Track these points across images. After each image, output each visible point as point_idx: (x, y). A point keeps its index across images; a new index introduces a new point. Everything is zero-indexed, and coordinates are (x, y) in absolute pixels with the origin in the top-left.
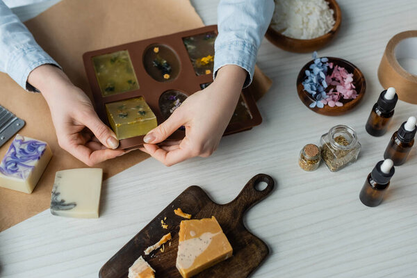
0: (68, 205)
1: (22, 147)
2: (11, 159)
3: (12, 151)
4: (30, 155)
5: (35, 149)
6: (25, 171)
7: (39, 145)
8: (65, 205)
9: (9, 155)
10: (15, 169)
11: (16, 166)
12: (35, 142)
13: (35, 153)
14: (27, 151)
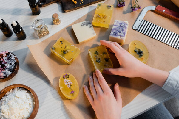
0: (84, 25)
1: (120, 33)
2: (123, 28)
3: (124, 32)
4: (116, 30)
5: (115, 33)
6: (116, 24)
7: (113, 34)
8: (85, 24)
9: (125, 30)
10: (121, 24)
11: (120, 25)
12: (115, 36)
13: (114, 31)
14: (118, 32)
